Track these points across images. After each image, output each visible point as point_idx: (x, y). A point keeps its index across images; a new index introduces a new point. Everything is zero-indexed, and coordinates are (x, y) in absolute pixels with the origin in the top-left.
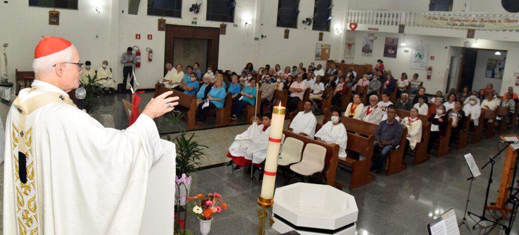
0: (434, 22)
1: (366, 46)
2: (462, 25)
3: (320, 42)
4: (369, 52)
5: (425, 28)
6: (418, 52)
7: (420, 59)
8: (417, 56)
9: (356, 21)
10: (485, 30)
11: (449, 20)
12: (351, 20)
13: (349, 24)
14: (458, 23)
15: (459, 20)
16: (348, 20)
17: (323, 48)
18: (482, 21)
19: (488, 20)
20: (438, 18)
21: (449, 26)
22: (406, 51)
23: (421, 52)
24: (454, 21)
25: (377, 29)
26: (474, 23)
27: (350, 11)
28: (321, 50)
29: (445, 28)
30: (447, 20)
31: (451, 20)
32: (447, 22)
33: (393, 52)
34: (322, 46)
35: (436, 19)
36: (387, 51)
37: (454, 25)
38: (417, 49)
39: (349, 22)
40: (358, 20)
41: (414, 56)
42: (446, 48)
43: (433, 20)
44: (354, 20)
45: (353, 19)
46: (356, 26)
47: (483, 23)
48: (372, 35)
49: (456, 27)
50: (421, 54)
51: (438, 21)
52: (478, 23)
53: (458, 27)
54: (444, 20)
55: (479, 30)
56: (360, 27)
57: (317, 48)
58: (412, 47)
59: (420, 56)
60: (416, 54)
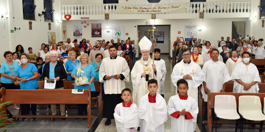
0: (129, 10)
1: (77, 31)
2: (148, 11)
3: (50, 31)
4: (79, 36)
5: (127, 15)
6: (117, 31)
7: (119, 36)
8: (116, 34)
9: (69, 14)
10: (162, 13)
11: (139, 9)
12: (65, 13)
13: (63, 16)
14: (145, 10)
15: (145, 8)
16: (62, 13)
17: (52, 35)
18: (159, 8)
19: (162, 7)
20: (132, 8)
21: (139, 12)
22: (108, 32)
23: (118, 31)
24: (142, 9)
25: (89, 18)
26: (155, 10)
27: (63, 6)
28: (51, 37)
29: (137, 13)
30: (138, 8)
31: (140, 8)
32: (138, 10)
33: (99, 33)
34: (51, 34)
35: (131, 8)
36: (94, 33)
37: (142, 11)
38: (115, 29)
39: (63, 14)
40: (71, 12)
41: (114, 34)
42: (135, 26)
43: (129, 9)
44: (68, 13)
45: (66, 12)
46: (70, 16)
47: (160, 9)
48: (85, 22)
49: (144, 12)
50: (119, 33)
51: (132, 10)
52: (157, 10)
53: (145, 12)
54: (136, 8)
55: (158, 13)
56: (74, 17)
57: (48, 36)
58: (112, 29)
59: (119, 34)
60: (116, 33)
